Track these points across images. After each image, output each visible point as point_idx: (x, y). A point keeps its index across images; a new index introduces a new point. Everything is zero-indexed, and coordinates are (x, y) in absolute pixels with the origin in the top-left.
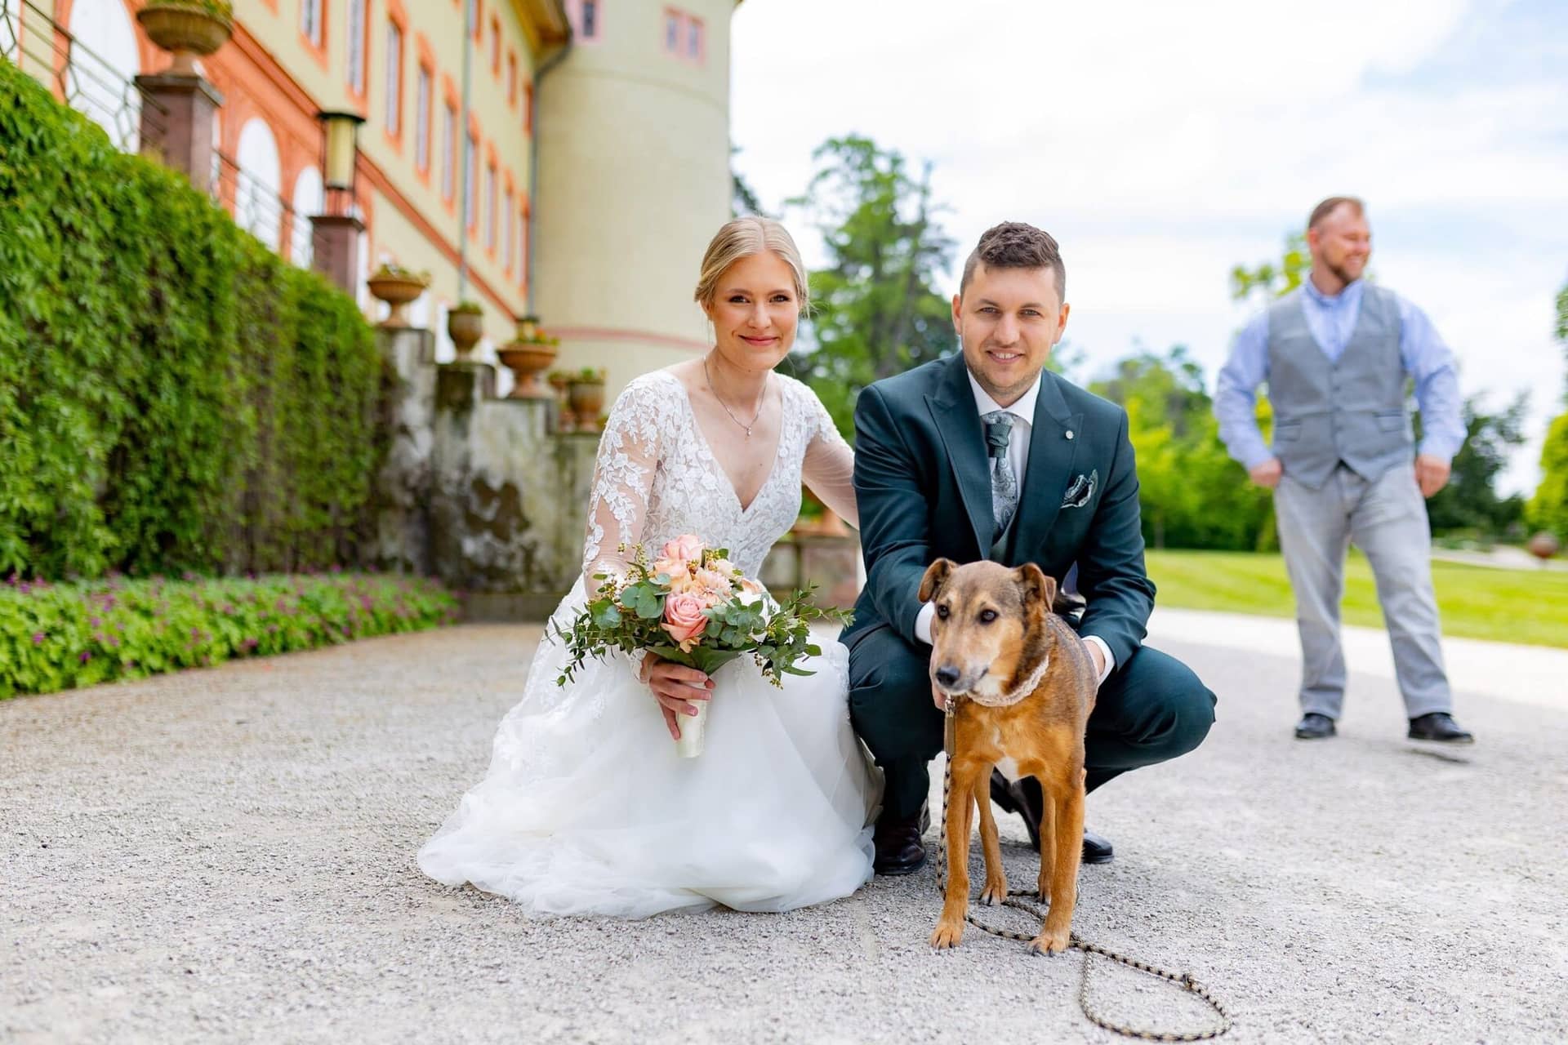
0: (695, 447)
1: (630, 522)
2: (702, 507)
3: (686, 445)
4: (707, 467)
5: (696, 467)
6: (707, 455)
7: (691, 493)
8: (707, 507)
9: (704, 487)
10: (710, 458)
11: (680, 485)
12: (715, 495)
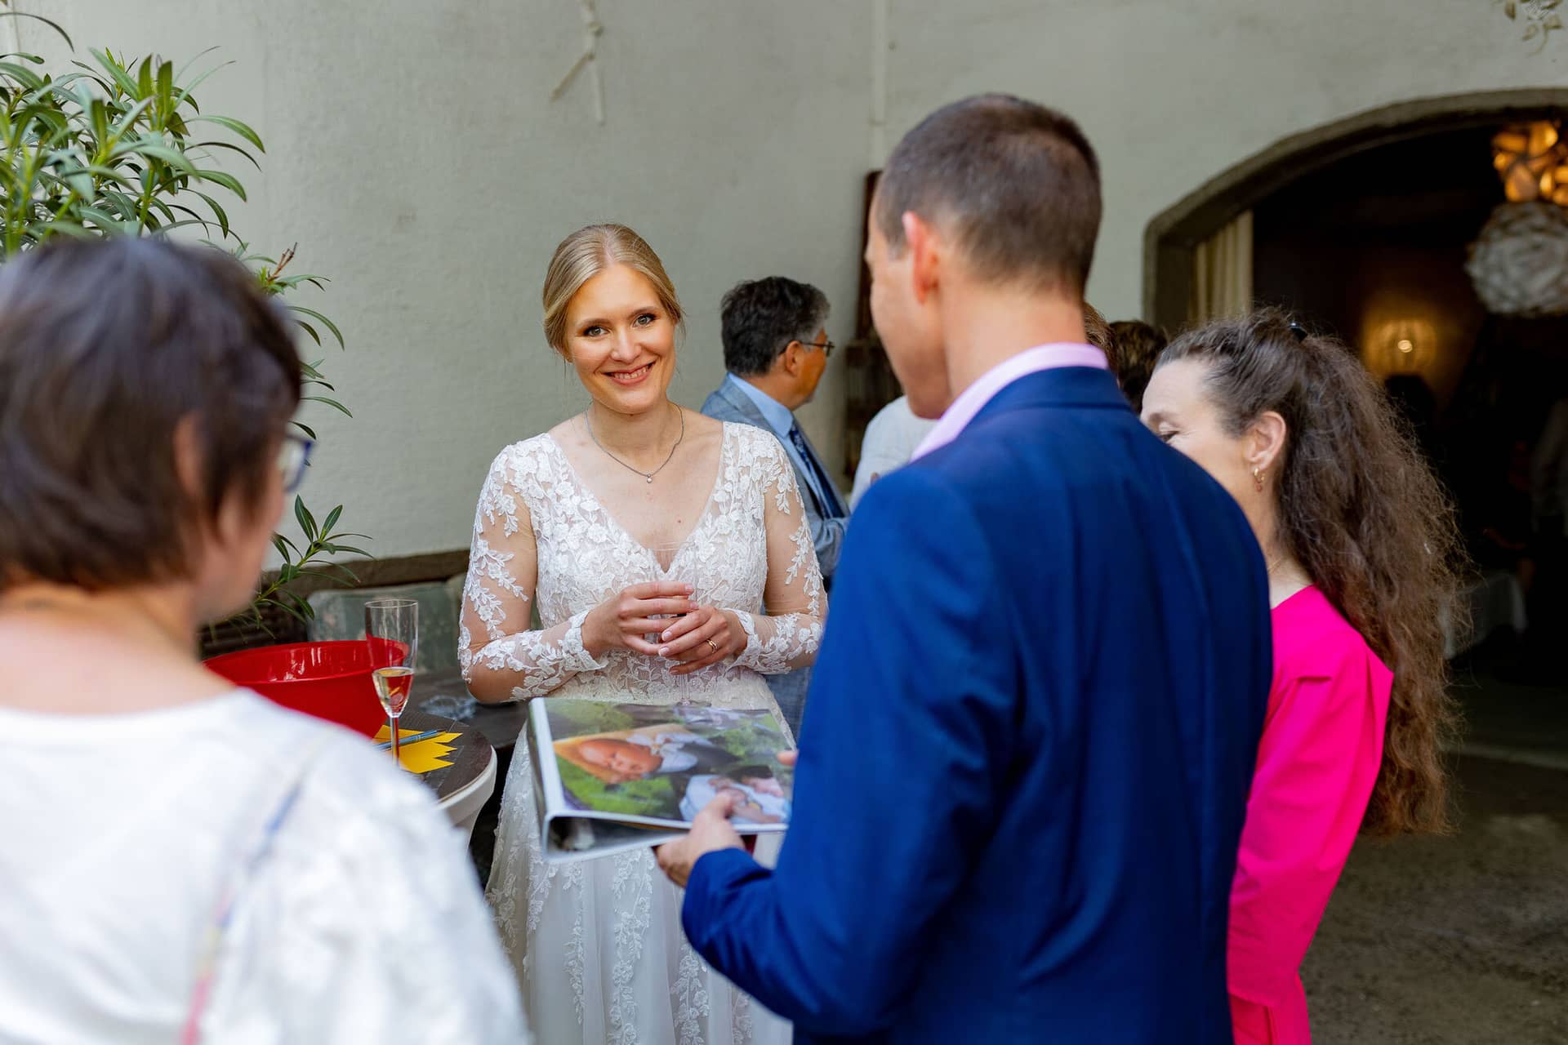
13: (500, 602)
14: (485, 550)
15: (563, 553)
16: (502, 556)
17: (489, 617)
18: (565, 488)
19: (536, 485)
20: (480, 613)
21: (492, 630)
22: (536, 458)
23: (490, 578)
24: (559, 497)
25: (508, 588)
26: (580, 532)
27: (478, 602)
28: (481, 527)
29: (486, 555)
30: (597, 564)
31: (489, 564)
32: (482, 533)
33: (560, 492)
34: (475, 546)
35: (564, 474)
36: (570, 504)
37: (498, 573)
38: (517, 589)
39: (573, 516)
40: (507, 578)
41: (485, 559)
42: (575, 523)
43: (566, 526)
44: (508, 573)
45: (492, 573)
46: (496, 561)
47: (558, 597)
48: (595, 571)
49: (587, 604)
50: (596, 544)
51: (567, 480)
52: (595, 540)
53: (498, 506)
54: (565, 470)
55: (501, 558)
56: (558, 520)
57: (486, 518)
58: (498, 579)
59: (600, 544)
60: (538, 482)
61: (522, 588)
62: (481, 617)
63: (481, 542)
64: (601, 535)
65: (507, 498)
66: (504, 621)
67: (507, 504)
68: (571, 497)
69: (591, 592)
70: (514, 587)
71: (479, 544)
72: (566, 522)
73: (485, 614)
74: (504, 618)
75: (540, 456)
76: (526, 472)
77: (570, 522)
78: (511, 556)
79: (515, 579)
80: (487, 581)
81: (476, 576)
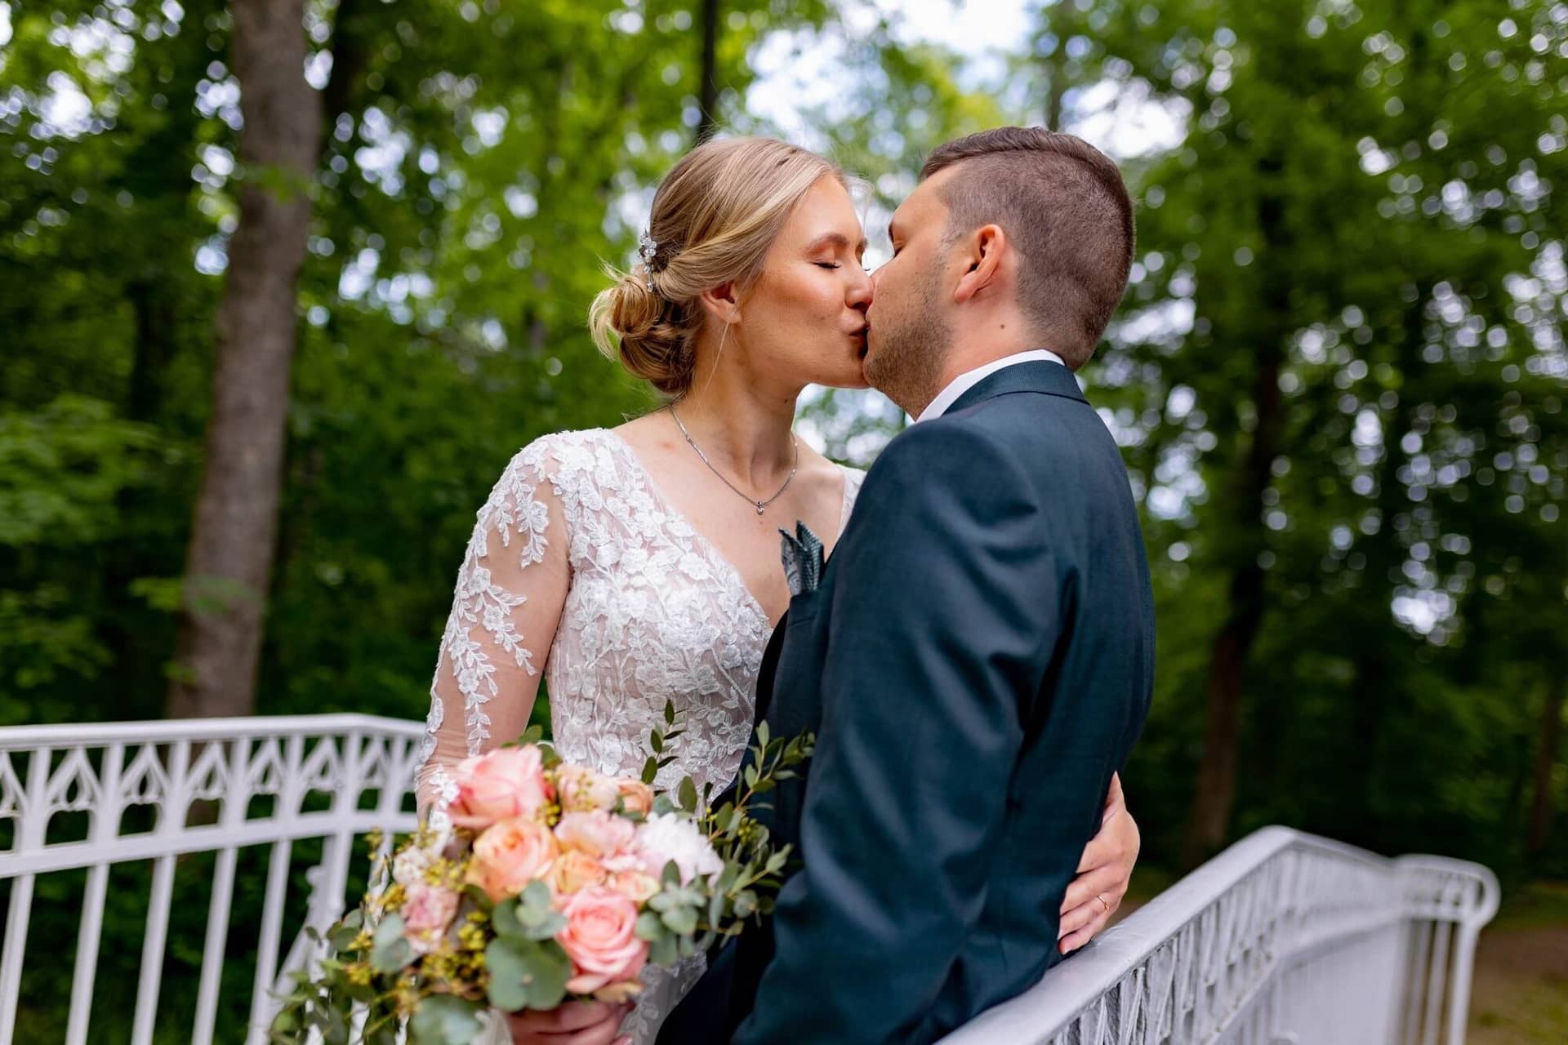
0: (659, 518)
1: (484, 699)
2: (690, 607)
3: (638, 516)
4: (688, 546)
5: (664, 547)
6: (681, 528)
7: (661, 587)
8: (699, 606)
9: (686, 576)
10: (692, 533)
11: (638, 581)
12: (711, 589)
13: (492, 669)
14: (485, 585)
15: (636, 589)
16: (508, 596)
17: (472, 688)
18: (639, 499)
19: (592, 489)
20: (460, 679)
21: (472, 711)
22: (593, 452)
23: (484, 628)
24: (632, 511)
25: (508, 649)
26: (668, 561)
27: (460, 663)
28: (485, 548)
29: (485, 593)
30: (697, 611)
31: (488, 606)
32: (484, 558)
33: (634, 504)
34: (470, 576)
35: (637, 480)
36: (649, 521)
37: (497, 622)
38: (522, 654)
39: (654, 538)
40: (509, 633)
41: (482, 599)
42: (657, 548)
43: (645, 552)
44: (512, 625)
45: (490, 621)
46: (498, 603)
47: (617, 657)
48: (692, 620)
49: (670, 670)
50: (694, 581)
51: (642, 490)
52: (692, 575)
53: (520, 517)
54: (639, 475)
55: (508, 599)
56: (629, 542)
57: (495, 535)
58: (496, 632)
59: (698, 582)
60: (595, 484)
61: (530, 655)
62: (461, 687)
63: (479, 570)
64: (700, 569)
65: (537, 506)
66: (494, 699)
67: (536, 515)
68: (651, 512)
69: (682, 651)
70: (518, 649)
71: (475, 572)
72: (643, 546)
73: (468, 684)
74: (495, 694)
75: (600, 451)
76: (579, 468)
77: (650, 547)
78: (521, 600)
79: (522, 637)
80: (480, 632)
81: (463, 620)
